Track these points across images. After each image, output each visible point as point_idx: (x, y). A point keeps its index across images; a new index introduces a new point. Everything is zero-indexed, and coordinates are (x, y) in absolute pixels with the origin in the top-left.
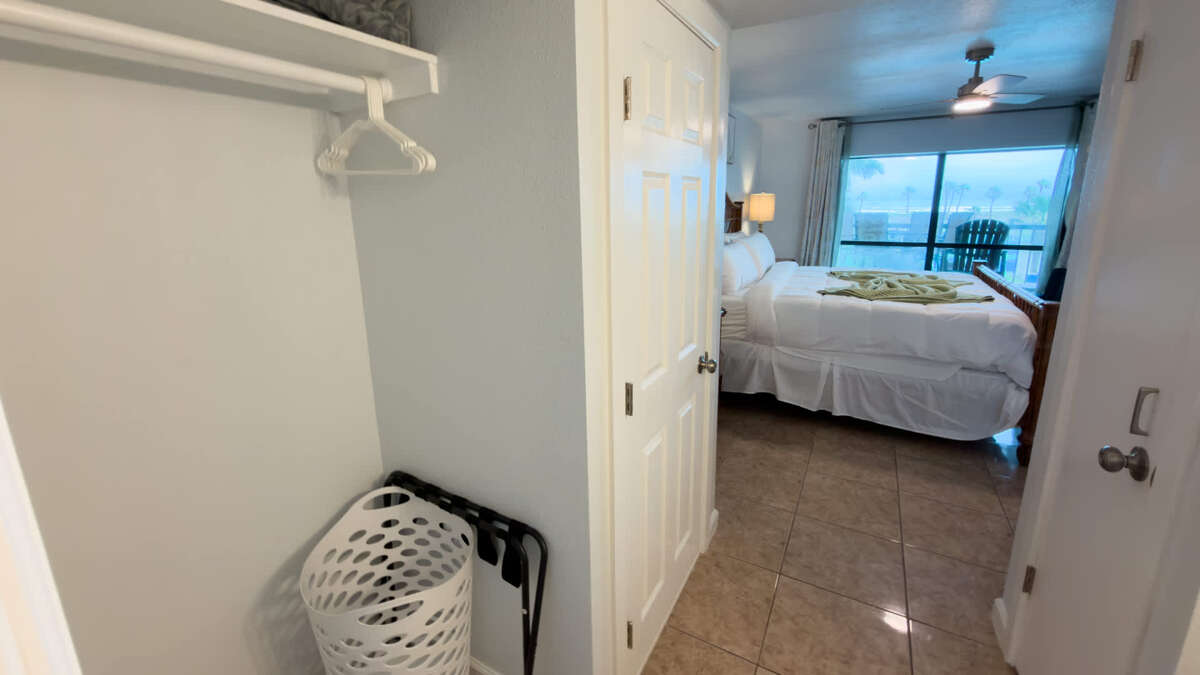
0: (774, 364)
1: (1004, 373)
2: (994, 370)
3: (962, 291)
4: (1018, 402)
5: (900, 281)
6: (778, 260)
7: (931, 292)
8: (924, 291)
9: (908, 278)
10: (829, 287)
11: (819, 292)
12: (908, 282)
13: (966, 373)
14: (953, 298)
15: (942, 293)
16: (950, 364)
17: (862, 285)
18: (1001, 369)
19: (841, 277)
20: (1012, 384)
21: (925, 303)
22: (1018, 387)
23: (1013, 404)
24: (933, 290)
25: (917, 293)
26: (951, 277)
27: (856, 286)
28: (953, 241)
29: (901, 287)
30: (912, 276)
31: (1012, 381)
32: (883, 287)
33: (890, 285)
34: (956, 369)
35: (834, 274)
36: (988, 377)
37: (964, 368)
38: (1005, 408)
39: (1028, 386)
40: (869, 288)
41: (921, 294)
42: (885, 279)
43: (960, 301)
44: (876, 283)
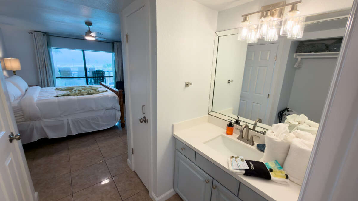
0: (43, 126)
1: (114, 109)
2: (112, 108)
3: (100, 89)
4: (119, 114)
5: (82, 89)
6: (29, 86)
7: (92, 91)
8: (91, 91)
9: (84, 88)
10: (58, 94)
11: (55, 96)
12: (85, 89)
13: (106, 111)
14: (98, 92)
15: (95, 91)
16: (102, 109)
17: (70, 91)
18: (114, 108)
19: (61, 90)
20: (117, 111)
21: (92, 95)
22: (118, 111)
23: (118, 115)
24: (92, 90)
25: (89, 92)
26: (95, 86)
27: (69, 92)
28: (92, 76)
29: (83, 91)
30: (85, 87)
31: (116, 110)
32: (78, 92)
33: (80, 91)
34: (104, 110)
35: (58, 89)
36: (111, 110)
37: (106, 110)
38: (117, 117)
39: (120, 110)
40: (73, 92)
41: (90, 92)
42: (77, 89)
43: (101, 92)
44: (75, 91)
